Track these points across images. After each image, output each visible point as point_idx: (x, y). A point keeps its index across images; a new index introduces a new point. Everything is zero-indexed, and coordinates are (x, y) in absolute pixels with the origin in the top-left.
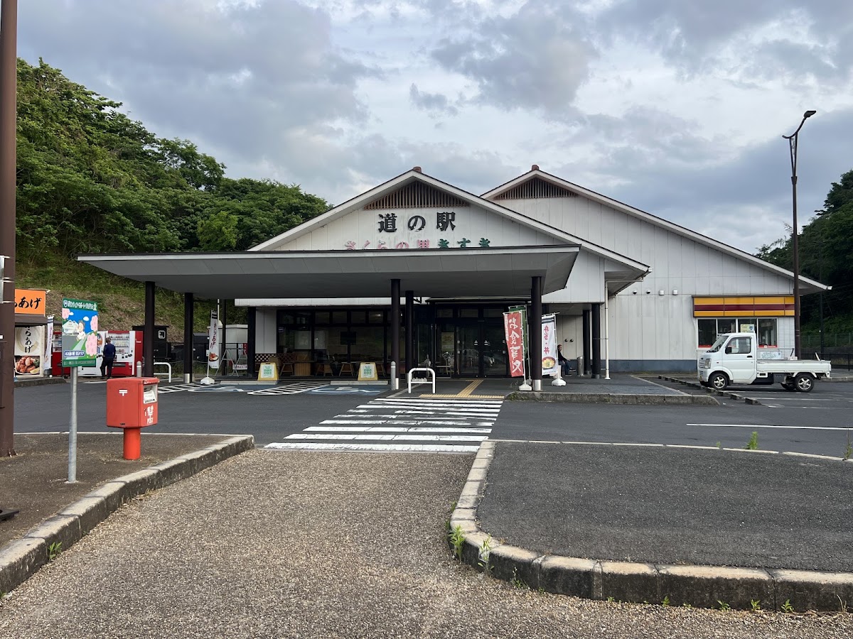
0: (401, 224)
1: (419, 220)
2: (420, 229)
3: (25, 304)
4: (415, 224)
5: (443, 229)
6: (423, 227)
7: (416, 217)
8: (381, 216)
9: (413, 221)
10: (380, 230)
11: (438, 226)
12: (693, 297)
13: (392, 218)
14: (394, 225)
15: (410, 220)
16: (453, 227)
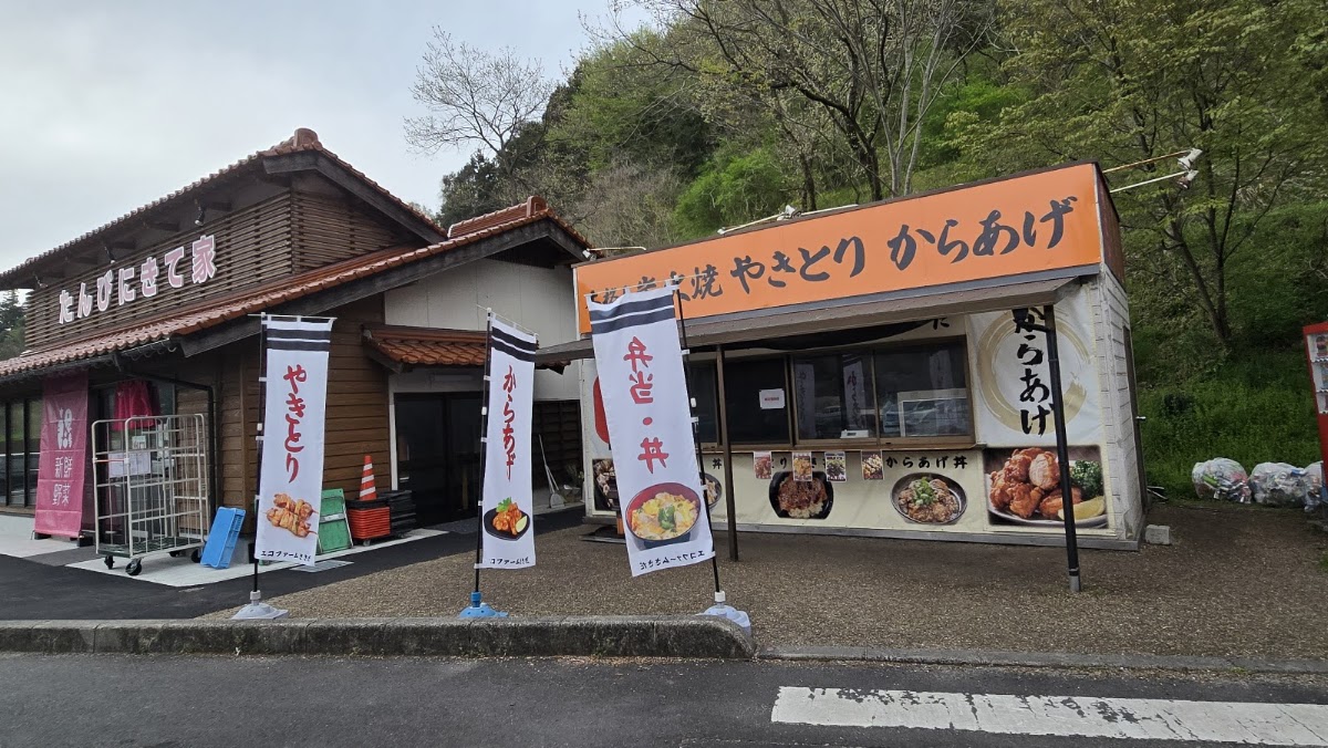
3: (1003, 239)
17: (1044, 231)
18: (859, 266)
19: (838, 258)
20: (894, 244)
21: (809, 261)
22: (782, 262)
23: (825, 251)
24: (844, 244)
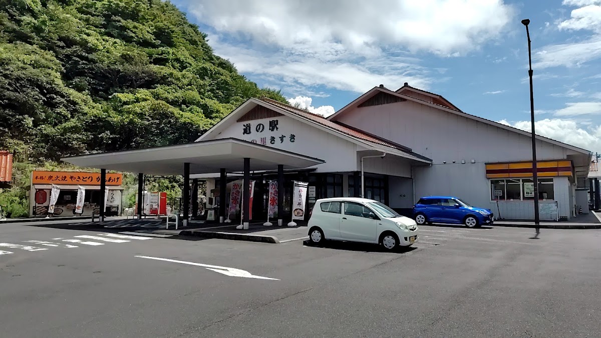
0: (253, 129)
1: (261, 126)
2: (261, 131)
3: (111, 180)
4: (259, 129)
5: (272, 130)
6: (263, 130)
7: (260, 125)
8: (244, 126)
9: (258, 127)
10: (244, 134)
11: (270, 129)
12: (486, 164)
13: (249, 126)
14: (250, 130)
15: (257, 127)
16: (277, 129)
17: (116, 180)
18: (92, 180)
19: (89, 179)
20: (97, 179)
21: (84, 178)
22: (79, 178)
23: (86, 178)
24: (90, 177)
